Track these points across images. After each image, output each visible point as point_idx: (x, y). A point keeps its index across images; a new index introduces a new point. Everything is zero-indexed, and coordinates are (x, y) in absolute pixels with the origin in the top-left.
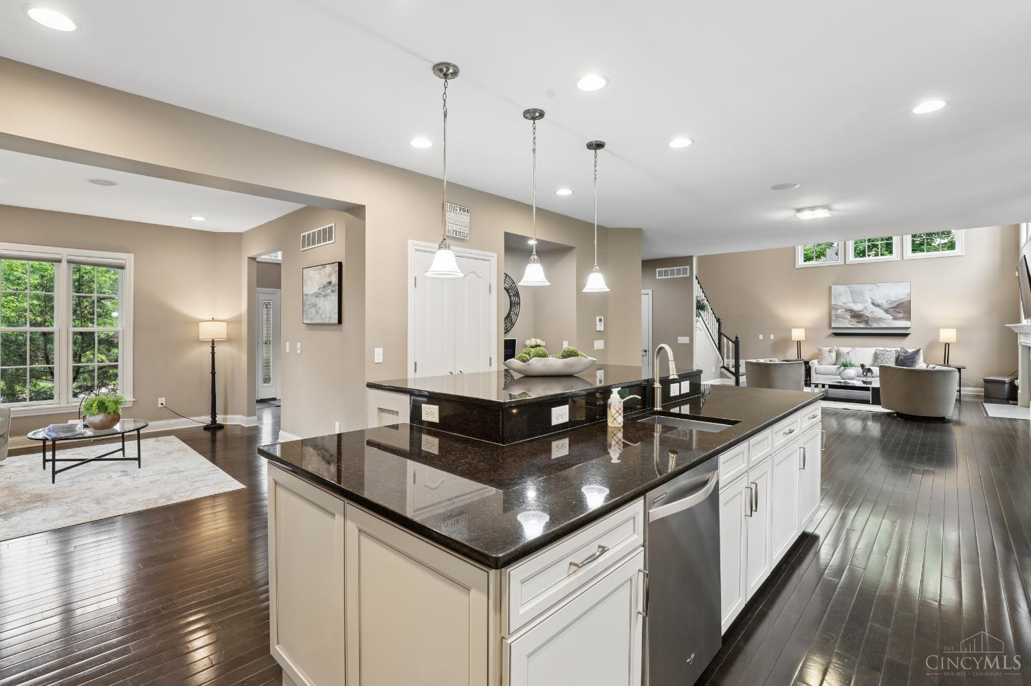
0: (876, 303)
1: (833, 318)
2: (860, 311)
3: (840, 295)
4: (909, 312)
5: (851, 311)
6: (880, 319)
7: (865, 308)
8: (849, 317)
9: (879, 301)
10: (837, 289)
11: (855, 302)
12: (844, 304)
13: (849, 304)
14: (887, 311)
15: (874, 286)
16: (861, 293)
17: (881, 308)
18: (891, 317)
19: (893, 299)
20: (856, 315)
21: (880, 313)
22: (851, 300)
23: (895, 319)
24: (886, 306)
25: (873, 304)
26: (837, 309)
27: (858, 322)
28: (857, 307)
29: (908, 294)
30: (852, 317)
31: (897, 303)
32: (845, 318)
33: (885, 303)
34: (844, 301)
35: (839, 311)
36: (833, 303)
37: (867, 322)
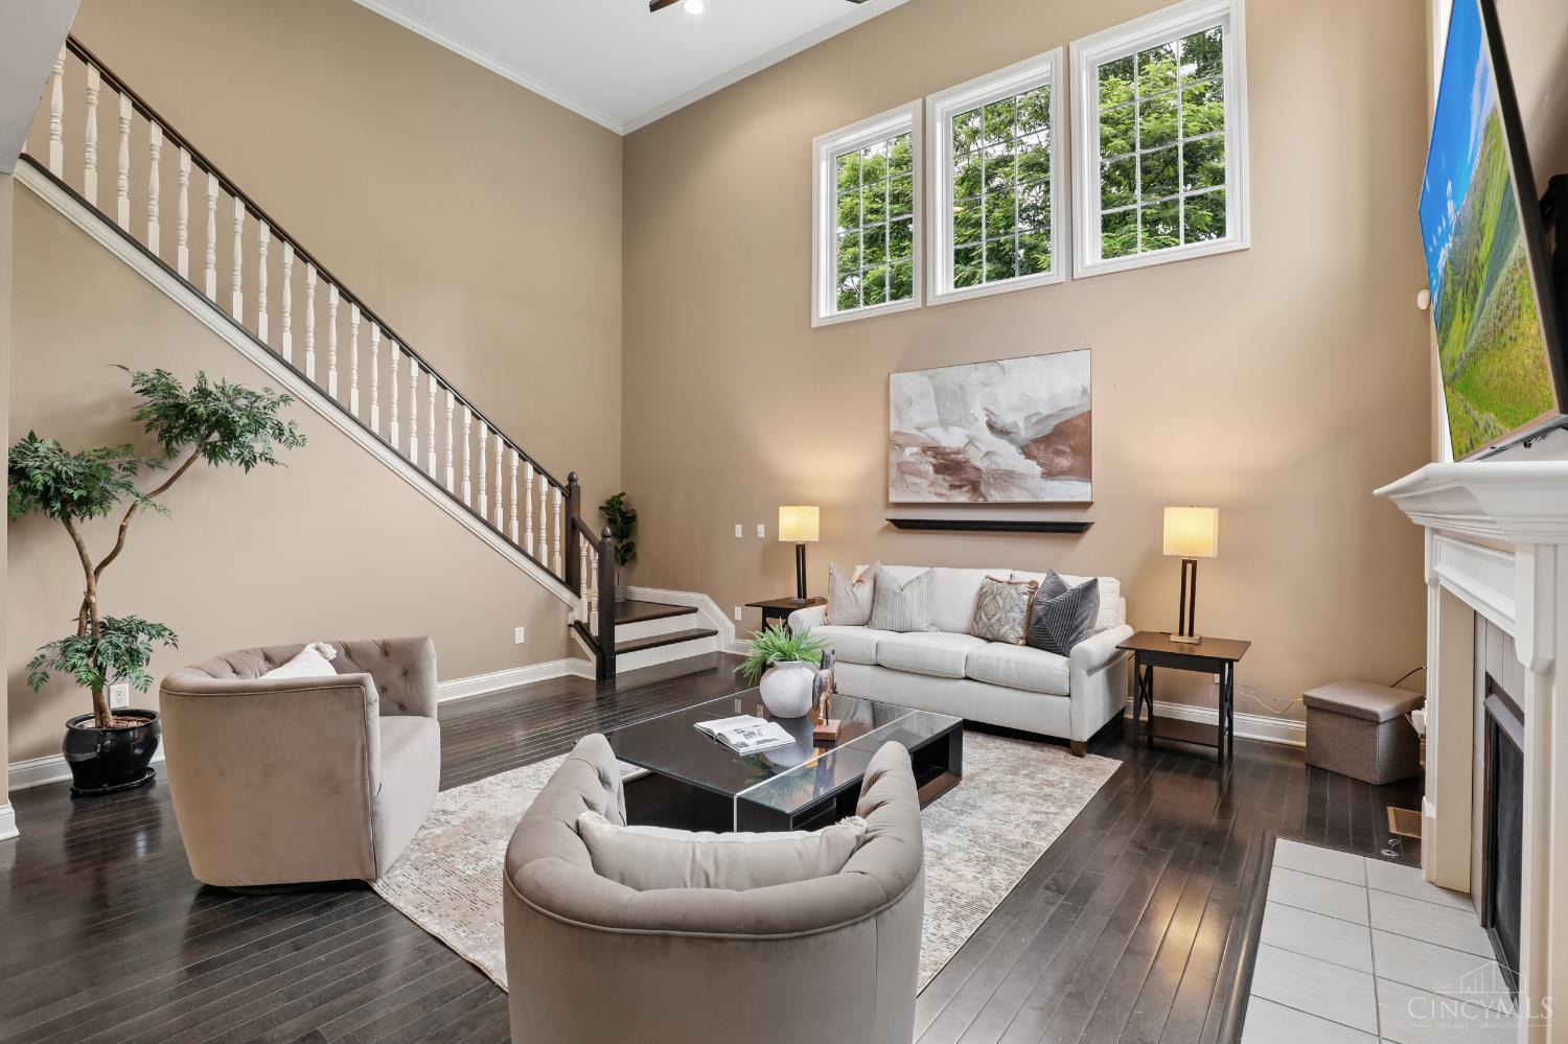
0: (999, 425)
1: (893, 471)
2: (958, 452)
3: (910, 402)
4: (1084, 452)
5: (937, 451)
6: (1007, 477)
7: (971, 441)
8: (931, 469)
9: (1007, 419)
10: (907, 383)
11: (944, 424)
12: (919, 429)
13: (931, 431)
14: (1027, 451)
15: (993, 369)
16: (960, 395)
17: (1012, 441)
18: (1039, 470)
19: (1045, 411)
20: (950, 466)
21: (1008, 456)
22: (936, 417)
23: (1049, 474)
24: (1025, 433)
25: (991, 427)
26: (901, 447)
27: (953, 487)
28: (952, 439)
29: (1084, 392)
30: (938, 469)
31: (1055, 422)
32: (919, 474)
33: (1022, 425)
34: (918, 420)
35: (909, 451)
36: (893, 429)
37: (975, 487)
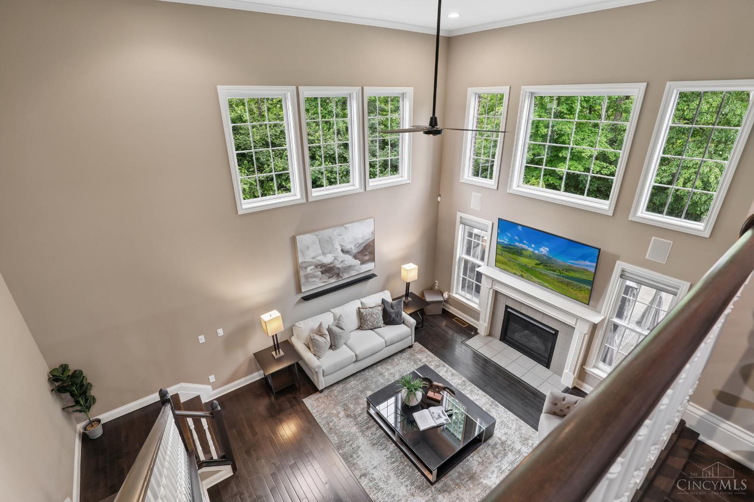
0: (346, 249)
1: (303, 280)
2: (331, 264)
3: (308, 248)
4: (372, 253)
5: (322, 265)
6: (350, 268)
7: (335, 258)
8: (320, 273)
9: (348, 247)
10: (304, 240)
11: (324, 254)
12: (313, 258)
13: (318, 258)
14: (355, 257)
15: (342, 228)
16: (330, 241)
17: (350, 255)
18: (359, 262)
19: (361, 241)
20: (328, 270)
21: (349, 260)
22: (321, 252)
23: (363, 263)
24: (355, 251)
25: (343, 251)
26: (306, 268)
27: (329, 278)
28: (327, 259)
29: (372, 233)
30: (323, 273)
31: (364, 245)
32: (315, 277)
33: (353, 248)
34: (313, 255)
35: (309, 269)
36: (300, 260)
37: (338, 275)
